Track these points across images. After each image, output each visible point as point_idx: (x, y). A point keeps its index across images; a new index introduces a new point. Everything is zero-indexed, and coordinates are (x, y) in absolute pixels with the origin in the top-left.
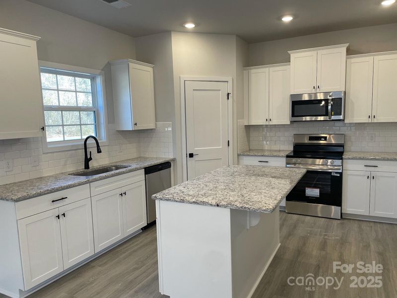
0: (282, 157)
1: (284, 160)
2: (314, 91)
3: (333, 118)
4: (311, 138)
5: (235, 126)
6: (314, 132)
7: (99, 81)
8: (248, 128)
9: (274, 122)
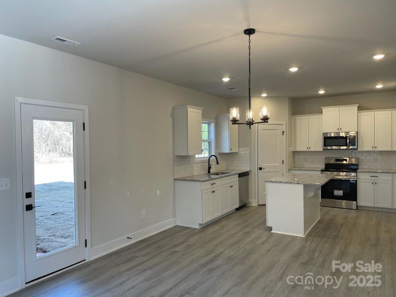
0: (319, 171)
1: (320, 172)
2: (338, 131)
3: (351, 147)
4: (337, 160)
5: (287, 151)
6: (338, 156)
7: (212, 126)
8: (294, 152)
9: (312, 149)
